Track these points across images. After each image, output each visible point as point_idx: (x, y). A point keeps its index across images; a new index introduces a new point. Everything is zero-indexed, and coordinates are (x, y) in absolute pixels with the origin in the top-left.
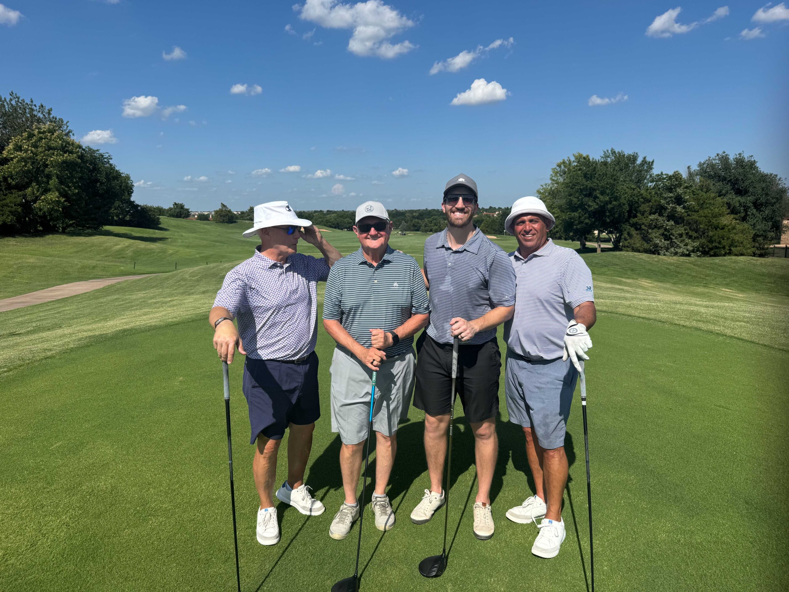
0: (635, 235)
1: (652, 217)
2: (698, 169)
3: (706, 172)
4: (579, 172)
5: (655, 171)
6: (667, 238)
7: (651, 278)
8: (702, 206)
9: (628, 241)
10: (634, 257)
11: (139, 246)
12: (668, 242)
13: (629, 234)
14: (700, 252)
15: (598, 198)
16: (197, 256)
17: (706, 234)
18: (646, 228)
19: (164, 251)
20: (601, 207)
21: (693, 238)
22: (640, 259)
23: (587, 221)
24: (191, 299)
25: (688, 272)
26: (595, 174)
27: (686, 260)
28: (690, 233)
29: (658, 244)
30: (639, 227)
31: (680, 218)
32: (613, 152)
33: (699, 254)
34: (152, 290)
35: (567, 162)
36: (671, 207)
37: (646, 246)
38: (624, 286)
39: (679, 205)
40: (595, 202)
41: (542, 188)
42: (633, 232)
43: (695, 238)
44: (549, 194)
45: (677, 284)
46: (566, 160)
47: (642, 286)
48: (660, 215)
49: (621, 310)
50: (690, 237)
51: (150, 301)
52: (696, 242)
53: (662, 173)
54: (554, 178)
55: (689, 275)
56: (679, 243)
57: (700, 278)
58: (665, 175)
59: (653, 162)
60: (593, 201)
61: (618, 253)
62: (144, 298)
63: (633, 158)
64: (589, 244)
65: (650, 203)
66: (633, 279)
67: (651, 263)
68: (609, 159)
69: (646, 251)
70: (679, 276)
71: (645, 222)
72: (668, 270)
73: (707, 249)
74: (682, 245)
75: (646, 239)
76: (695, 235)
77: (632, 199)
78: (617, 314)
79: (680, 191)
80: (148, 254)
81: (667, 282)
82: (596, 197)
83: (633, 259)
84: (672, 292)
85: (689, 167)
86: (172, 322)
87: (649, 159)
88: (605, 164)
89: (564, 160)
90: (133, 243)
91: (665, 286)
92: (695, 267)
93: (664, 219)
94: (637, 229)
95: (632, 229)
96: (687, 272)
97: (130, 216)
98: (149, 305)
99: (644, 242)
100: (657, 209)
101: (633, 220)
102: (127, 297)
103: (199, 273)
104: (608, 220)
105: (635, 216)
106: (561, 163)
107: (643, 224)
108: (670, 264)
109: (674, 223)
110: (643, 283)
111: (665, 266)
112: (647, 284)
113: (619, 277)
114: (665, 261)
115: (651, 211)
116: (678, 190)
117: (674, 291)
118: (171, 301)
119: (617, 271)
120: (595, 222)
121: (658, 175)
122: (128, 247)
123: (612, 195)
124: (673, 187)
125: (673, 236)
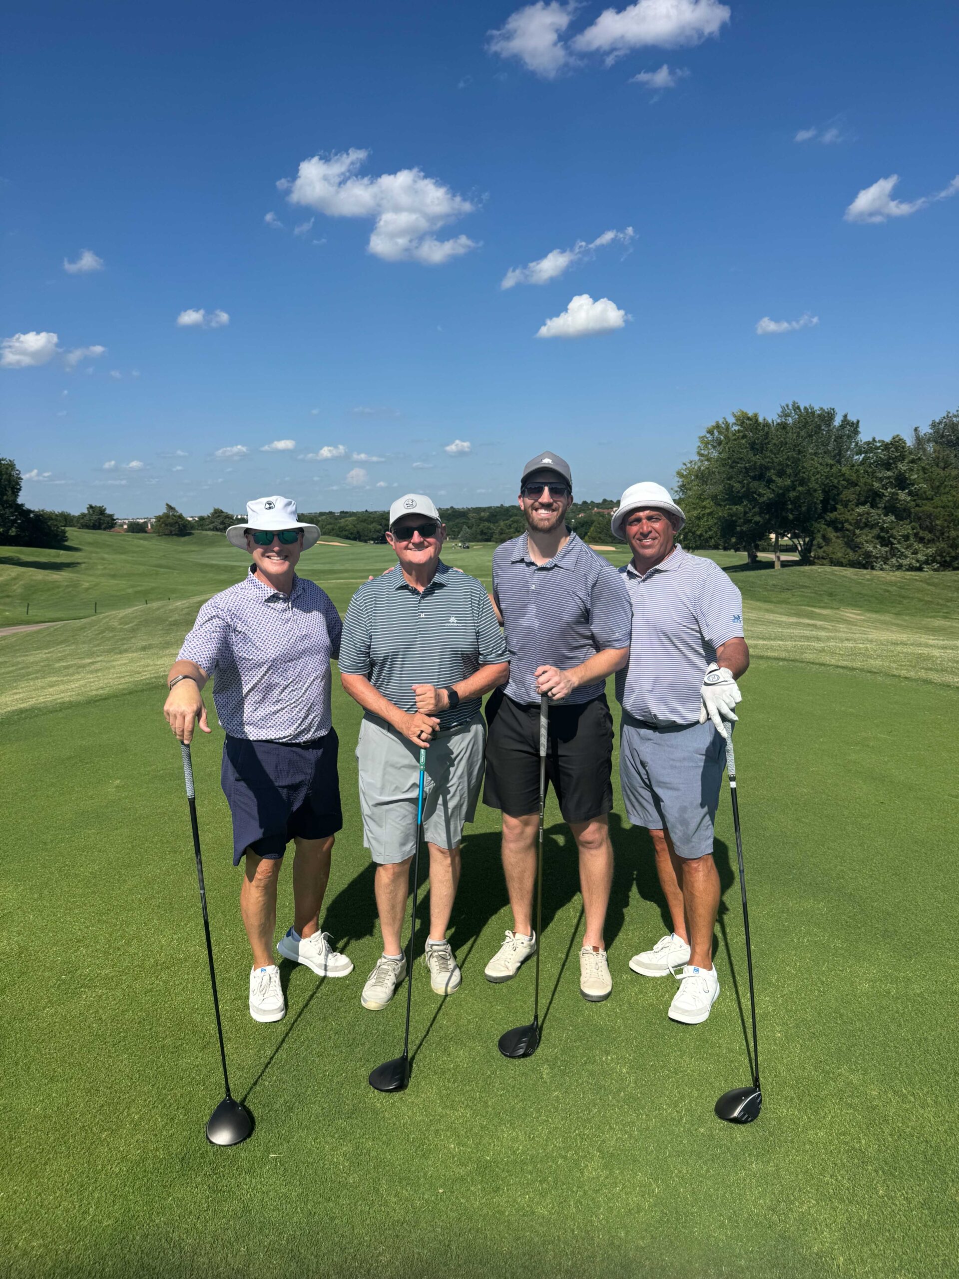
0: (834, 539)
1: (860, 509)
2: (931, 431)
3: (942, 436)
4: (743, 441)
5: (864, 437)
6: (885, 542)
7: (861, 607)
8: (937, 490)
9: (822, 550)
10: (832, 574)
11: (34, 578)
12: (887, 549)
13: (824, 537)
14: (938, 563)
15: (773, 481)
16: (130, 591)
17: (946, 535)
18: (851, 528)
19: (75, 585)
20: (778, 495)
21: (926, 541)
22: (844, 576)
23: (757, 518)
24: (124, 659)
25: (919, 595)
26: (768, 443)
27: (916, 576)
28: (921, 534)
29: (872, 552)
30: (840, 526)
31: (905, 510)
32: (797, 408)
33: (936, 566)
34: (60, 648)
35: (723, 426)
36: (890, 493)
37: (852, 556)
38: (817, 620)
39: (903, 490)
40: (769, 488)
41: (684, 467)
42: (832, 534)
43: (929, 541)
44: (697, 476)
45: (903, 615)
46: (720, 422)
47: (846, 620)
48: (872, 506)
49: (809, 656)
50: (921, 540)
51: (57, 665)
52: (930, 548)
53: (874, 440)
54: (703, 452)
55: (920, 600)
56: (904, 550)
57: (938, 604)
58: (879, 441)
59: (858, 422)
60: (766, 486)
61: (807, 568)
62: (47, 659)
63: (828, 417)
64: (762, 556)
65: (857, 487)
66: (832, 608)
67: (860, 583)
68: (790, 419)
69: (853, 564)
70: (905, 602)
71: (850, 518)
72: (887, 593)
73: (948, 559)
74: (908, 553)
75: (852, 545)
76: (928, 536)
77: (828, 481)
78: (803, 662)
79: (902, 467)
80: (48, 590)
81: (886, 612)
82: (770, 481)
83: (831, 577)
84: (894, 628)
85: (916, 430)
86: (97, 695)
87: (852, 418)
88: (783, 426)
89: (717, 423)
90: (23, 572)
91: (882, 618)
92: (929, 587)
93: (880, 512)
94: (837, 530)
95: (830, 529)
96: (916, 595)
97: (16, 528)
98: (57, 672)
99: (849, 550)
100: (867, 497)
101: (831, 515)
102: (19, 659)
103: (135, 617)
104: (791, 517)
105: (834, 509)
106: (714, 428)
107: (847, 521)
108: (891, 584)
109: (896, 518)
110: (848, 615)
111: (883, 587)
112: (854, 616)
113: (809, 606)
114: (883, 579)
115: (858, 500)
116: (900, 465)
117: (898, 625)
118: (92, 663)
119: (807, 597)
120: (770, 520)
121: (868, 443)
122: (15, 579)
123: (796, 475)
124: (891, 461)
125: (895, 539)
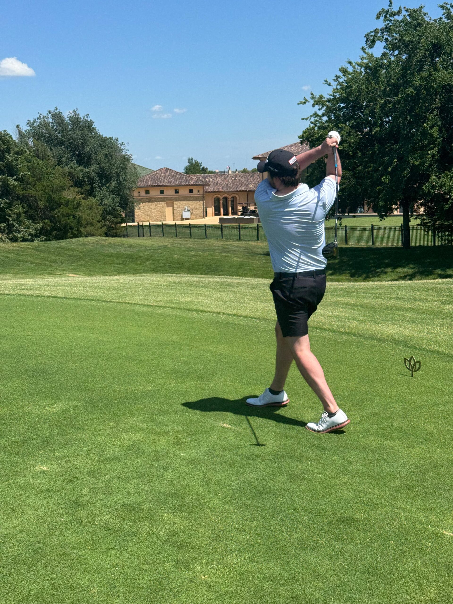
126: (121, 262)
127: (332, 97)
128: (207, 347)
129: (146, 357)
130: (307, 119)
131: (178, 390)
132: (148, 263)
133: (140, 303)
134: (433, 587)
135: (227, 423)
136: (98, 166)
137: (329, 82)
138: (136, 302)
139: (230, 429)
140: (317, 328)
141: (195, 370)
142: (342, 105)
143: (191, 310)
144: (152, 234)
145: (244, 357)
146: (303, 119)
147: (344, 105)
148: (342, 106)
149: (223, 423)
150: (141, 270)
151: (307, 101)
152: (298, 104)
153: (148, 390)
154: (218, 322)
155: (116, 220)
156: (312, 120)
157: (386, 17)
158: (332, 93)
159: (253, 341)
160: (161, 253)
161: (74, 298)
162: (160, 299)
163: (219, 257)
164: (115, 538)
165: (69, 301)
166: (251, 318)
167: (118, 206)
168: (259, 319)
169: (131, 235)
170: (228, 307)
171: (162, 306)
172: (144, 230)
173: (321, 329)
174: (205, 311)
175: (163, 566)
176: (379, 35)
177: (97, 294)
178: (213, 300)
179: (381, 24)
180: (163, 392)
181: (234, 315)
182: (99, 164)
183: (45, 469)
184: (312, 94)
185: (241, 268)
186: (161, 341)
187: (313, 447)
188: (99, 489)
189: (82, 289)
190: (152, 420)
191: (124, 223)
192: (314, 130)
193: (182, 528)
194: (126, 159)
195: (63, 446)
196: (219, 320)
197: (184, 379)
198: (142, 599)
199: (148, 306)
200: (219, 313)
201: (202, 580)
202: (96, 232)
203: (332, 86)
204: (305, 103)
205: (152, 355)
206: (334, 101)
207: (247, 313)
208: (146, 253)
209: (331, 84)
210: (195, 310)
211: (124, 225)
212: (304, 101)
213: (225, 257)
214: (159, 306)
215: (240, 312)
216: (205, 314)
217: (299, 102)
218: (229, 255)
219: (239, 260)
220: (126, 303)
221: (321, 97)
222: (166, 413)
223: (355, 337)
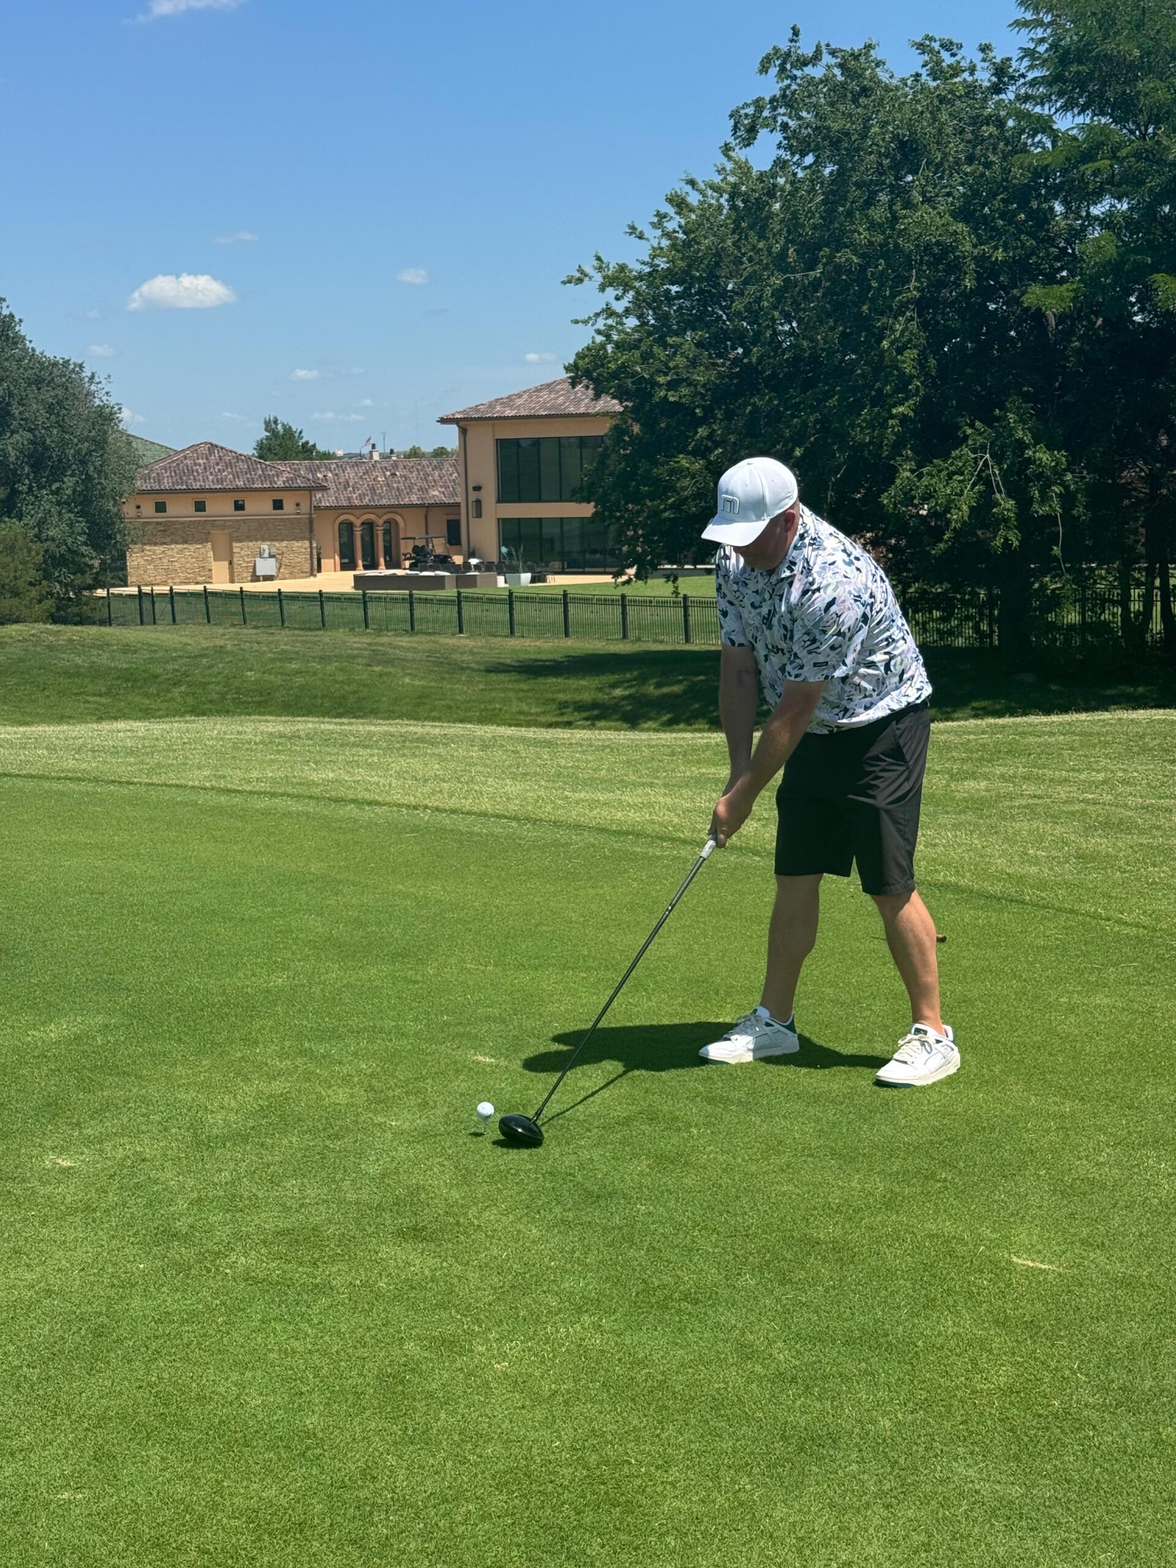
126: (103, 690)
127: (647, 269)
128: (400, 887)
129: (254, 912)
130: (585, 322)
131: (349, 985)
132: (176, 691)
133: (208, 785)
134: (1004, 1365)
135: (485, 1054)
136: (29, 435)
137: (639, 230)
138: (197, 783)
139: (496, 1066)
140: (662, 839)
141: (382, 938)
142: (675, 289)
143: (343, 800)
144: (178, 618)
145: (498, 907)
146: (576, 322)
147: (678, 289)
148: (673, 292)
149: (475, 1054)
150: (159, 710)
151: (586, 275)
152: (564, 283)
153: (277, 987)
154: (415, 829)
155: (79, 580)
156: (601, 324)
157: (782, 69)
158: (647, 259)
159: (512, 871)
160: (211, 667)
161: (32, 777)
162: (255, 774)
163: (365, 676)
164: (277, 1299)
165: (19, 783)
166: (498, 816)
167: (85, 544)
168: (516, 818)
169: (121, 620)
170: (434, 792)
171: (265, 793)
172: (157, 605)
173: (673, 840)
174: (378, 803)
175: (401, 1349)
176: (766, 113)
177: (88, 764)
178: (391, 776)
179: (770, 86)
180: (316, 990)
181: (454, 811)
182: (30, 430)
183: (66, 1164)
184: (599, 259)
185: (424, 704)
186: (284, 875)
187: (698, 1099)
188: (212, 1202)
189: (45, 752)
190: (303, 1053)
191: (102, 587)
192: (606, 350)
193: (427, 1272)
194: (106, 417)
195: (98, 1113)
196: (417, 822)
197: (359, 960)
198: (368, 1413)
199: (229, 791)
200: (416, 808)
201: (495, 1373)
202: (25, 612)
203: (647, 239)
204: (580, 281)
205: (267, 906)
206: (652, 276)
207: (486, 805)
208: (170, 667)
209: (646, 236)
210: (354, 801)
211: (101, 593)
212: (578, 275)
213: (381, 675)
214: (259, 793)
215: (467, 804)
216: (378, 809)
217: (565, 279)
218: (391, 670)
219: (417, 683)
220: (170, 786)
221: (622, 268)
222: (333, 1035)
223: (758, 859)
